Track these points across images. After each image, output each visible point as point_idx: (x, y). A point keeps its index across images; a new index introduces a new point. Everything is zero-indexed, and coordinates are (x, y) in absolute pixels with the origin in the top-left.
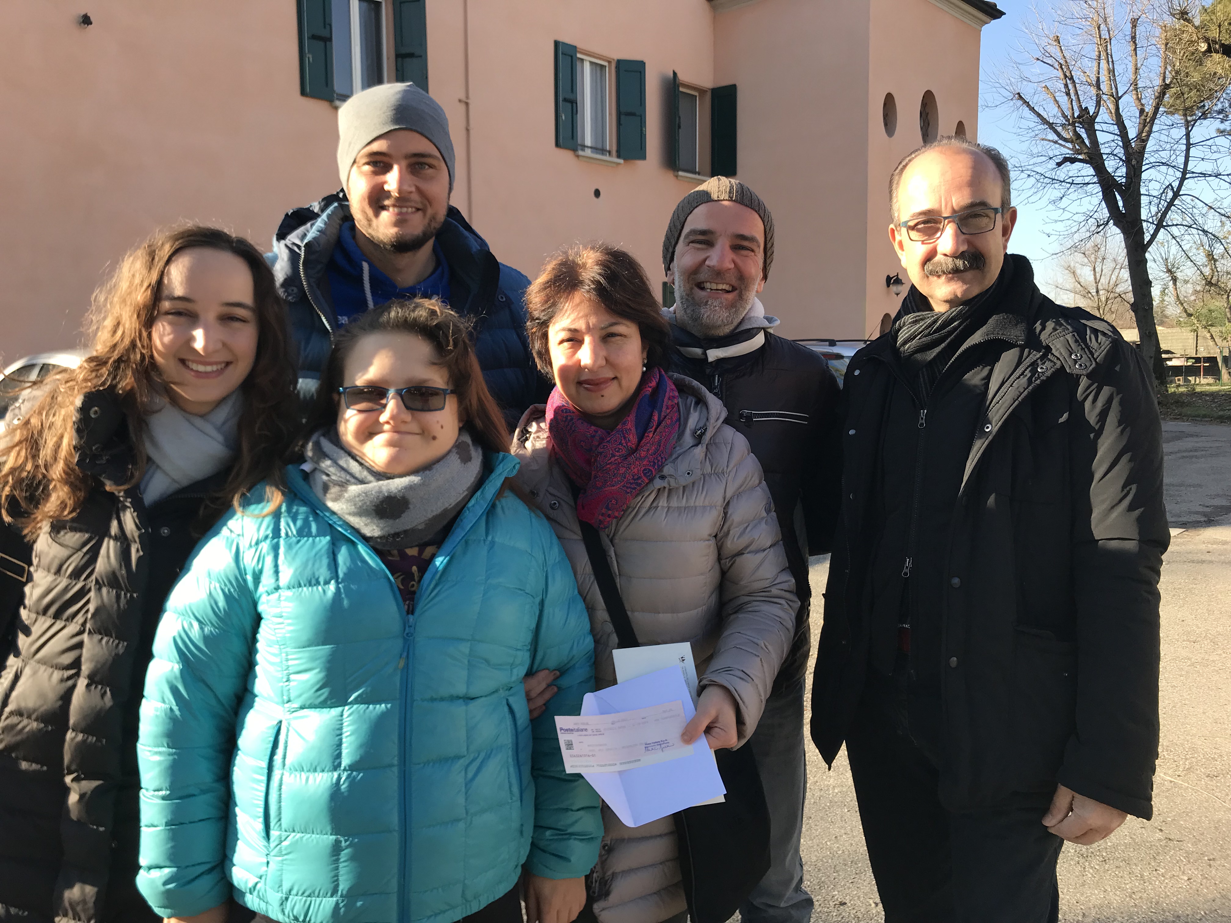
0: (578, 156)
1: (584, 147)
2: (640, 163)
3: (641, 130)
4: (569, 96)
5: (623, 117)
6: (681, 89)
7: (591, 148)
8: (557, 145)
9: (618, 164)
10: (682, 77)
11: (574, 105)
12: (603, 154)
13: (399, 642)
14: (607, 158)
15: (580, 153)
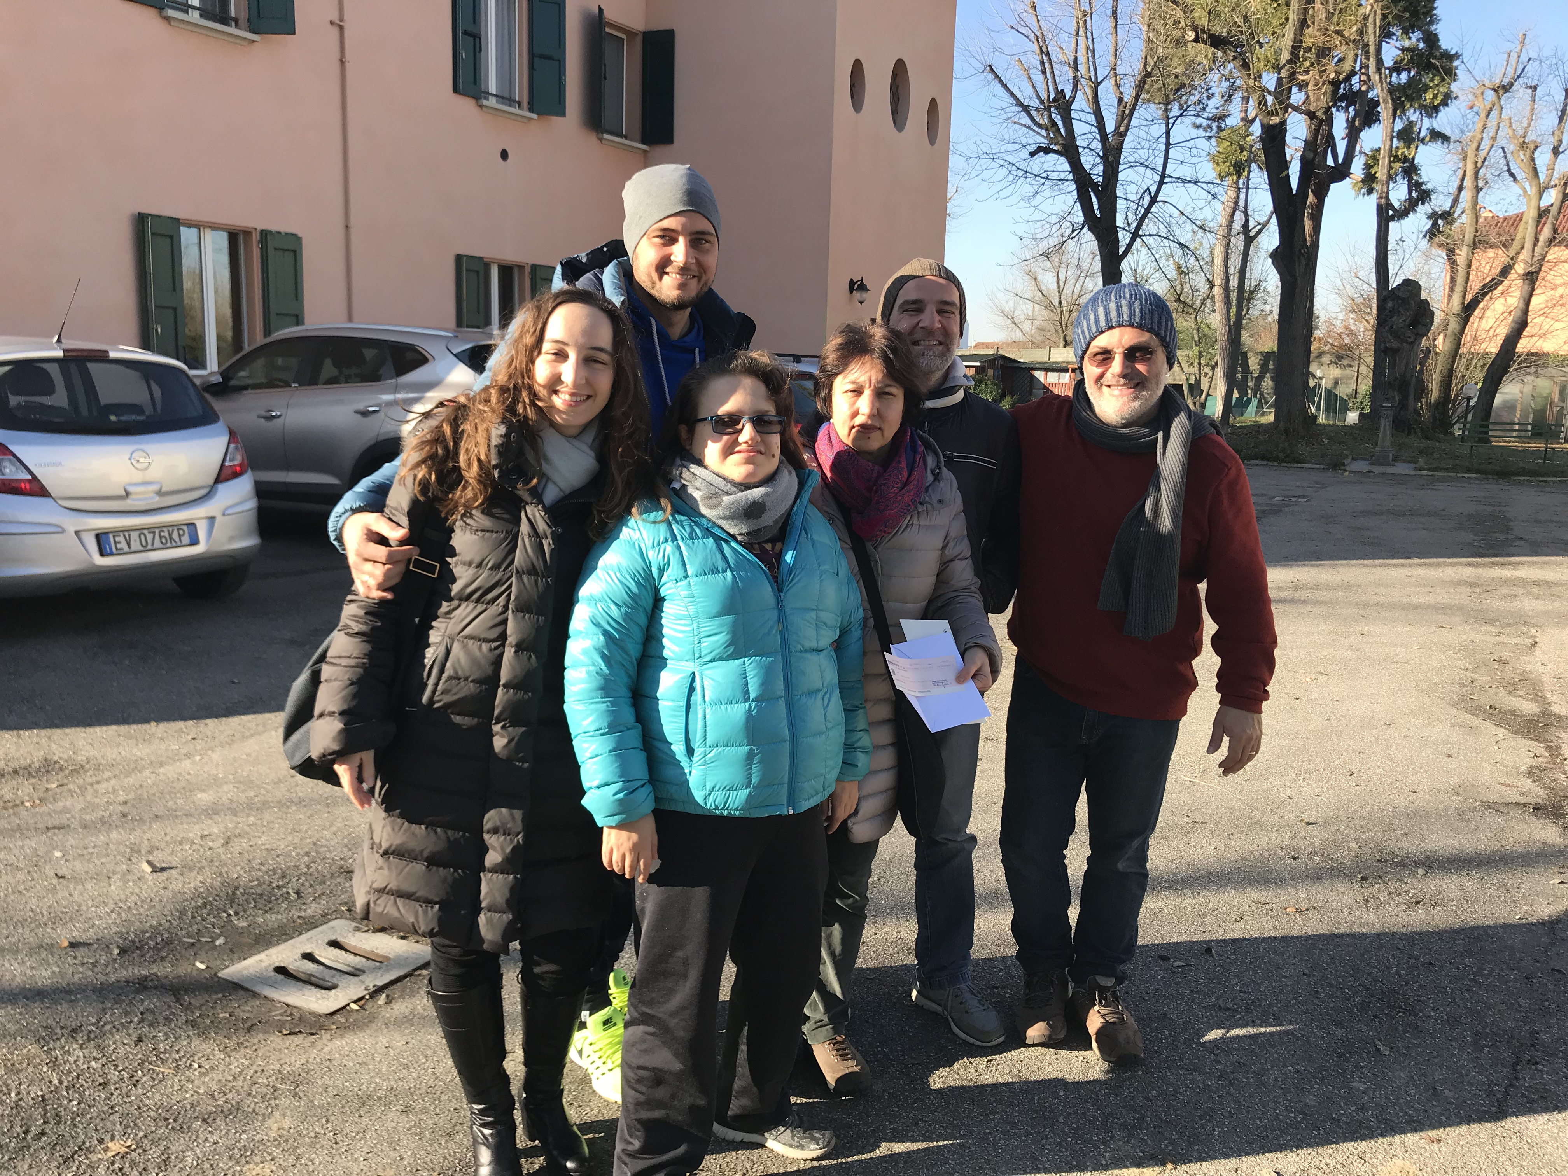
0: (481, 106)
1: (487, 94)
2: (556, 120)
3: (560, 78)
4: (470, 29)
5: (536, 59)
6: (607, 30)
7: (496, 96)
8: (456, 90)
9: (530, 119)
10: (608, 15)
11: (477, 40)
12: (510, 106)
13: (775, 613)
14: (516, 111)
15: (485, 102)
